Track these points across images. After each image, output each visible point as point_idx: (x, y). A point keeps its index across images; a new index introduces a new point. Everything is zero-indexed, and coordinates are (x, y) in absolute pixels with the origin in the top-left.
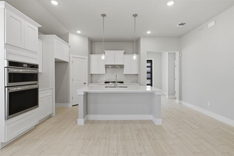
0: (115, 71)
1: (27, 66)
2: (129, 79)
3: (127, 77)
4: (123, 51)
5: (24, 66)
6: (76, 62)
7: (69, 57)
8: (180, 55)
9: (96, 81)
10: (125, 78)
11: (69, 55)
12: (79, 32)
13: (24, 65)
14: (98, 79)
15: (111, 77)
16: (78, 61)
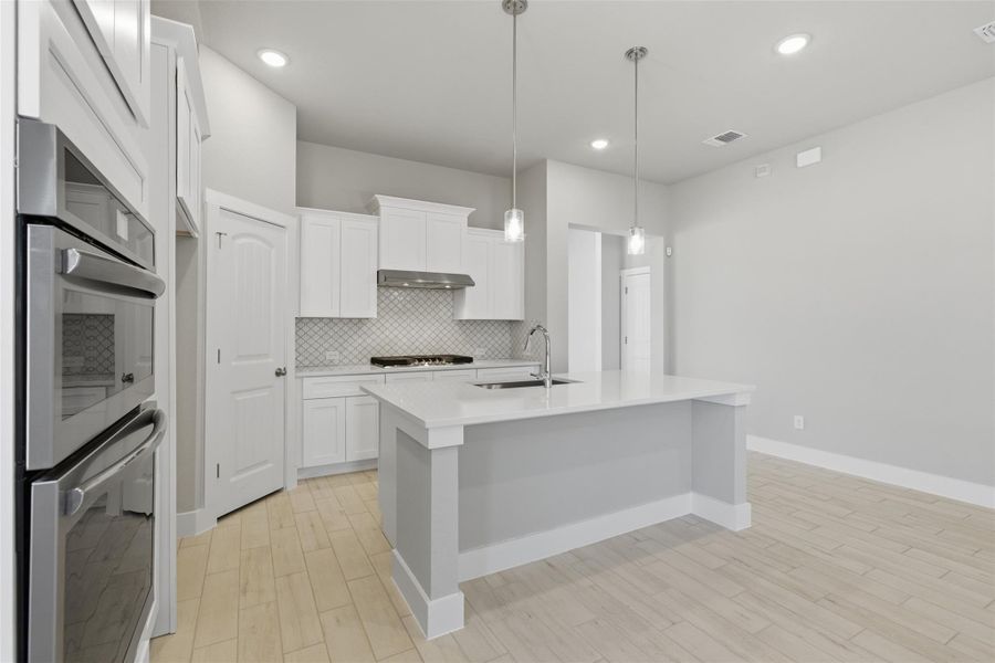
2: (479, 342)
3: (468, 332)
4: (466, 212)
6: (239, 241)
8: (669, 250)
9: (316, 354)
10: (460, 339)
12: (273, 60)
14: (326, 345)
15: (396, 332)
16: (247, 241)
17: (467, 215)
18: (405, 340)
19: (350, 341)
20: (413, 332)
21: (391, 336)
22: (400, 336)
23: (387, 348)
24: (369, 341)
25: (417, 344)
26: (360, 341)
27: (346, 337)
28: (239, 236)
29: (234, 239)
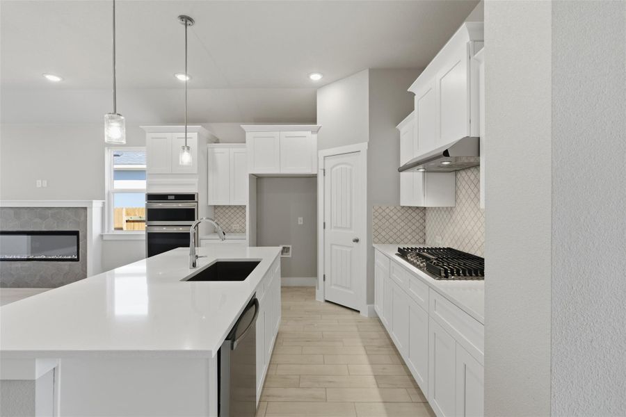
1: (174, 198)
5: (169, 199)
6: (334, 169)
7: (318, 159)
11: (317, 155)
16: (338, 167)
19: (447, 228)
23: (467, 240)
24: (456, 230)
26: (451, 229)
27: (445, 224)
28: (334, 167)
29: (331, 169)
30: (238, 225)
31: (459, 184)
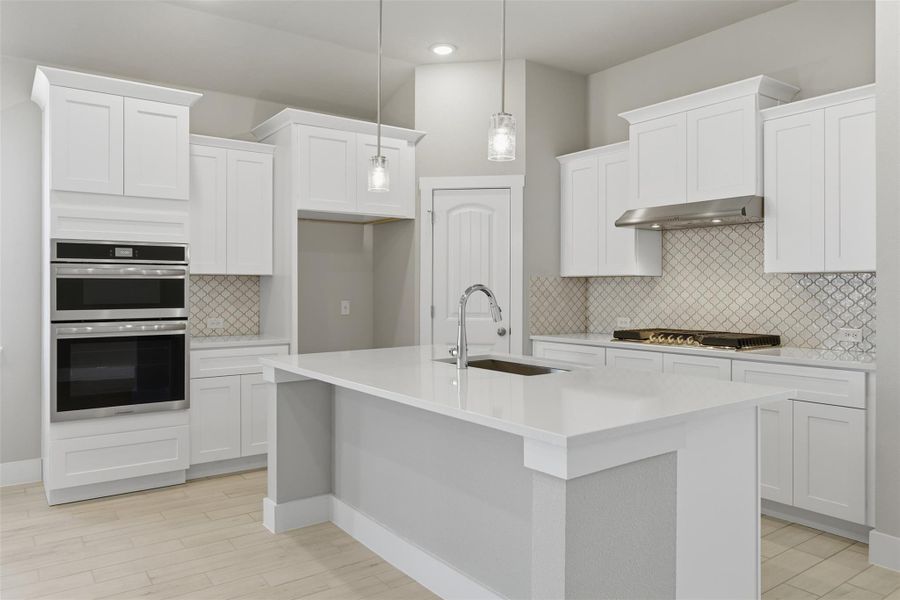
0: (728, 254)
1: (131, 255)
4: (752, 87)
5: (117, 255)
6: (455, 213)
7: (418, 193)
11: (417, 184)
12: (443, 51)
13: (119, 252)
14: (618, 310)
15: (696, 295)
16: (463, 210)
17: (756, 90)
18: (709, 306)
19: (643, 305)
20: (721, 295)
21: (691, 301)
22: (703, 301)
23: (685, 317)
24: (663, 305)
25: (727, 313)
26: (653, 305)
27: (637, 300)
28: (454, 209)
29: (449, 211)
30: (221, 320)
31: (669, 246)
